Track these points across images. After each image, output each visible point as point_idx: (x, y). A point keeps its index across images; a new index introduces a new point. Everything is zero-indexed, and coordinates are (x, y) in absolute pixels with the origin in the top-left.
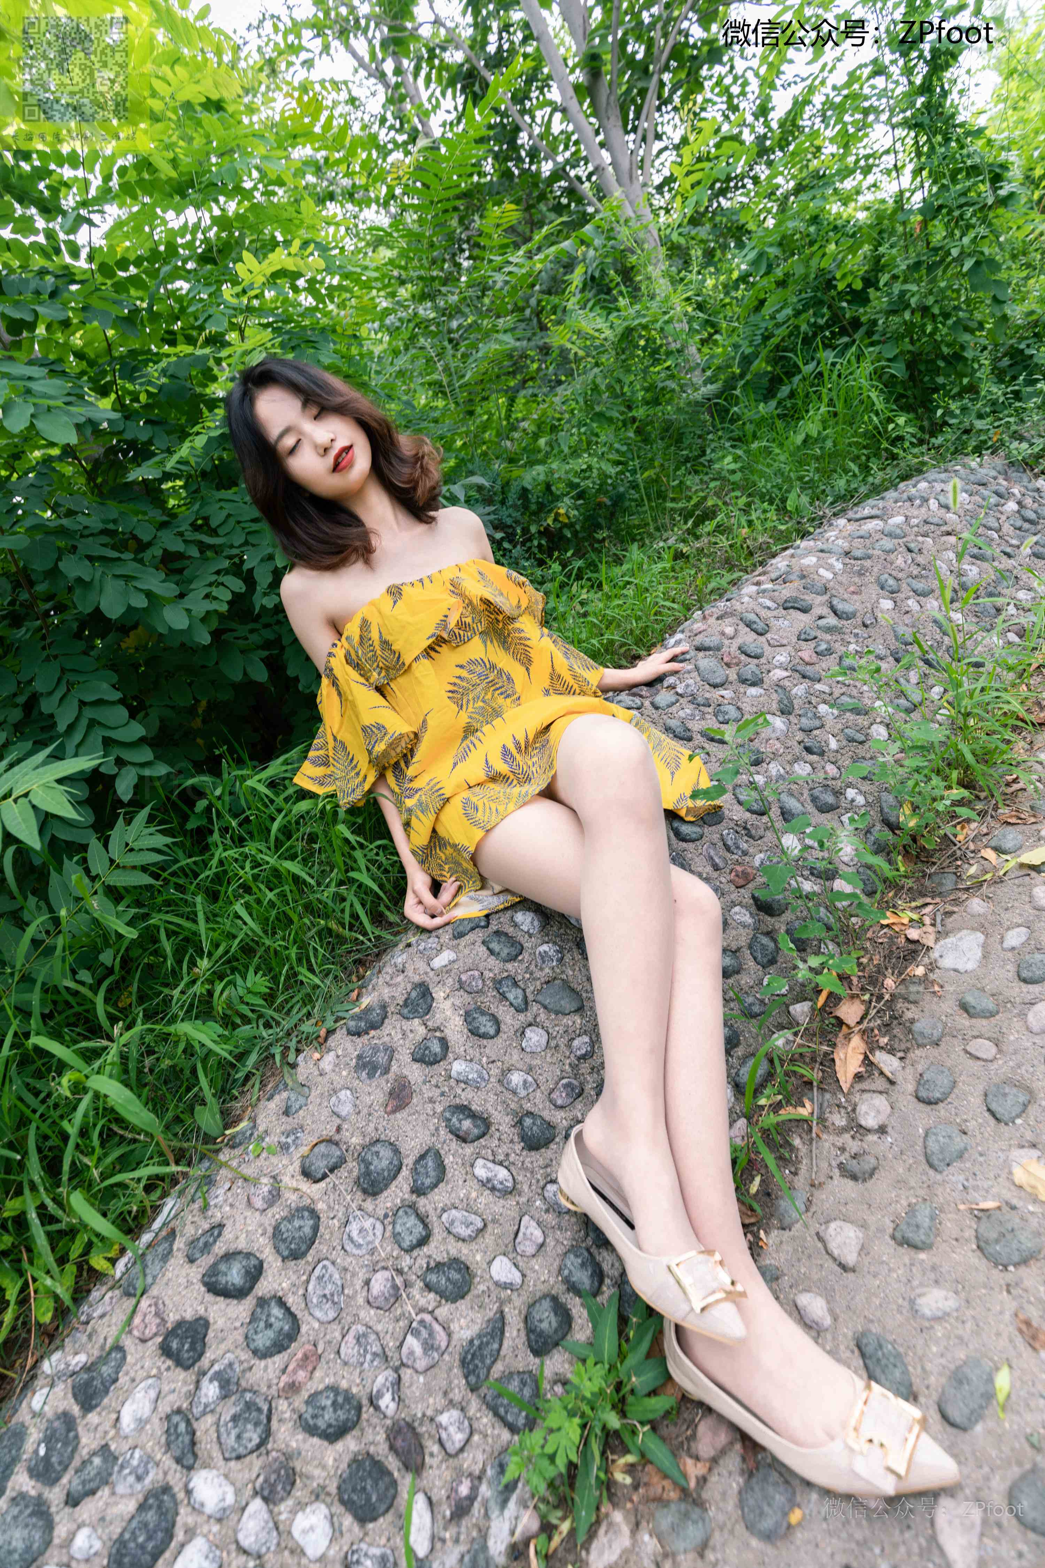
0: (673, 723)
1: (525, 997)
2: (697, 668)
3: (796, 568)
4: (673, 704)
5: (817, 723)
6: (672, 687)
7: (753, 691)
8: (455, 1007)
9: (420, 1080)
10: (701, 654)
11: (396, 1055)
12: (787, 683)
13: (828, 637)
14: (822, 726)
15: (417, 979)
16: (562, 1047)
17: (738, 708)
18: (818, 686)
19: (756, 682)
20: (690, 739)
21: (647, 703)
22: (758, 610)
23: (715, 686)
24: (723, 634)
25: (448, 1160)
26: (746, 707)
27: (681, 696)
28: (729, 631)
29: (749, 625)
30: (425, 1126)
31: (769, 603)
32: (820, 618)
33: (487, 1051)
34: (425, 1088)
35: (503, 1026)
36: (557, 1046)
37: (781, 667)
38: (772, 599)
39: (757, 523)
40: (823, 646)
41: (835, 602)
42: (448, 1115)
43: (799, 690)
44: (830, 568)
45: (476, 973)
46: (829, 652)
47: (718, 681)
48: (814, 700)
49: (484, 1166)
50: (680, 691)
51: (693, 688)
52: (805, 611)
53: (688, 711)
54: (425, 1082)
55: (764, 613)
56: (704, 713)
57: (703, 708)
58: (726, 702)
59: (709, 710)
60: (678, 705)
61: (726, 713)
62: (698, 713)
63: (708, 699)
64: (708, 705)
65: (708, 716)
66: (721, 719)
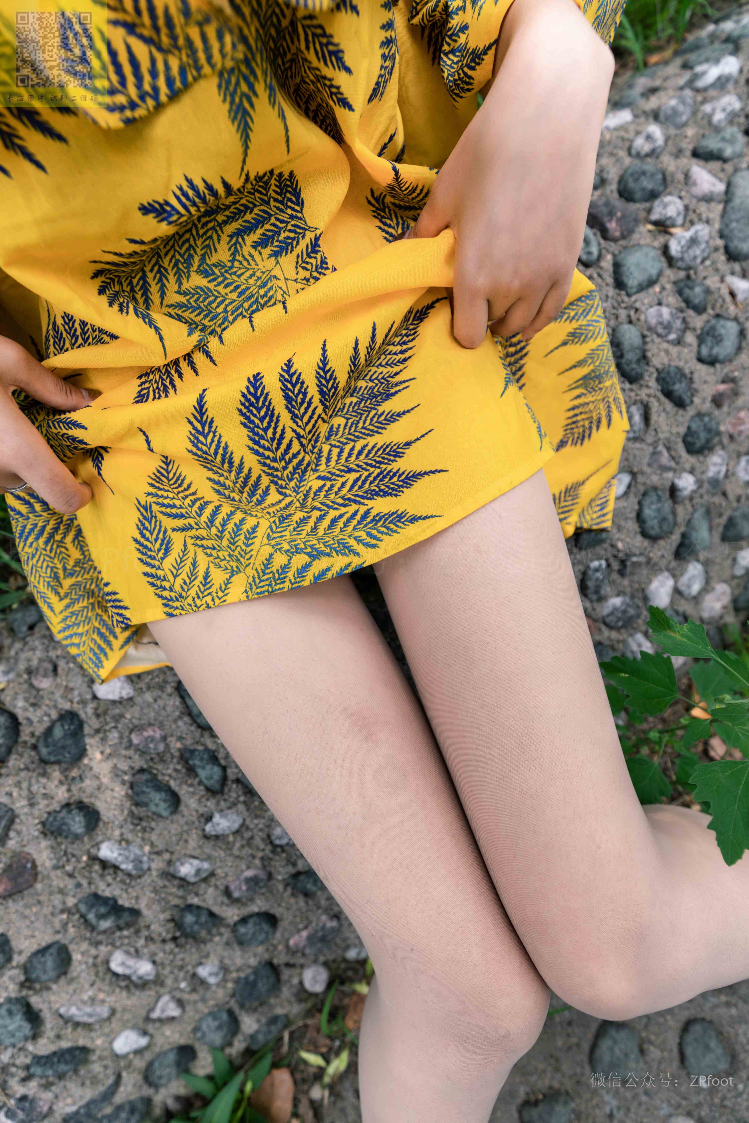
1: (224, 778)
2: (728, 195)
4: (651, 283)
6: (664, 227)
8: (116, 772)
9: (48, 864)
11: (17, 826)
15: (67, 706)
16: (258, 841)
21: (607, 262)
23: (732, 256)
25: (76, 957)
27: (671, 261)
30: (48, 922)
33: (154, 837)
34: (53, 874)
35: (182, 808)
36: (252, 838)
42: (83, 908)
45: (158, 734)
49: (123, 964)
50: (675, 248)
51: (698, 251)
53: (666, 312)
54: (56, 868)
56: (686, 327)
57: (691, 313)
58: (732, 310)
59: (698, 322)
60: (657, 288)
61: (718, 340)
62: (678, 324)
63: (708, 291)
64: (700, 310)
65: (690, 338)
66: (705, 351)
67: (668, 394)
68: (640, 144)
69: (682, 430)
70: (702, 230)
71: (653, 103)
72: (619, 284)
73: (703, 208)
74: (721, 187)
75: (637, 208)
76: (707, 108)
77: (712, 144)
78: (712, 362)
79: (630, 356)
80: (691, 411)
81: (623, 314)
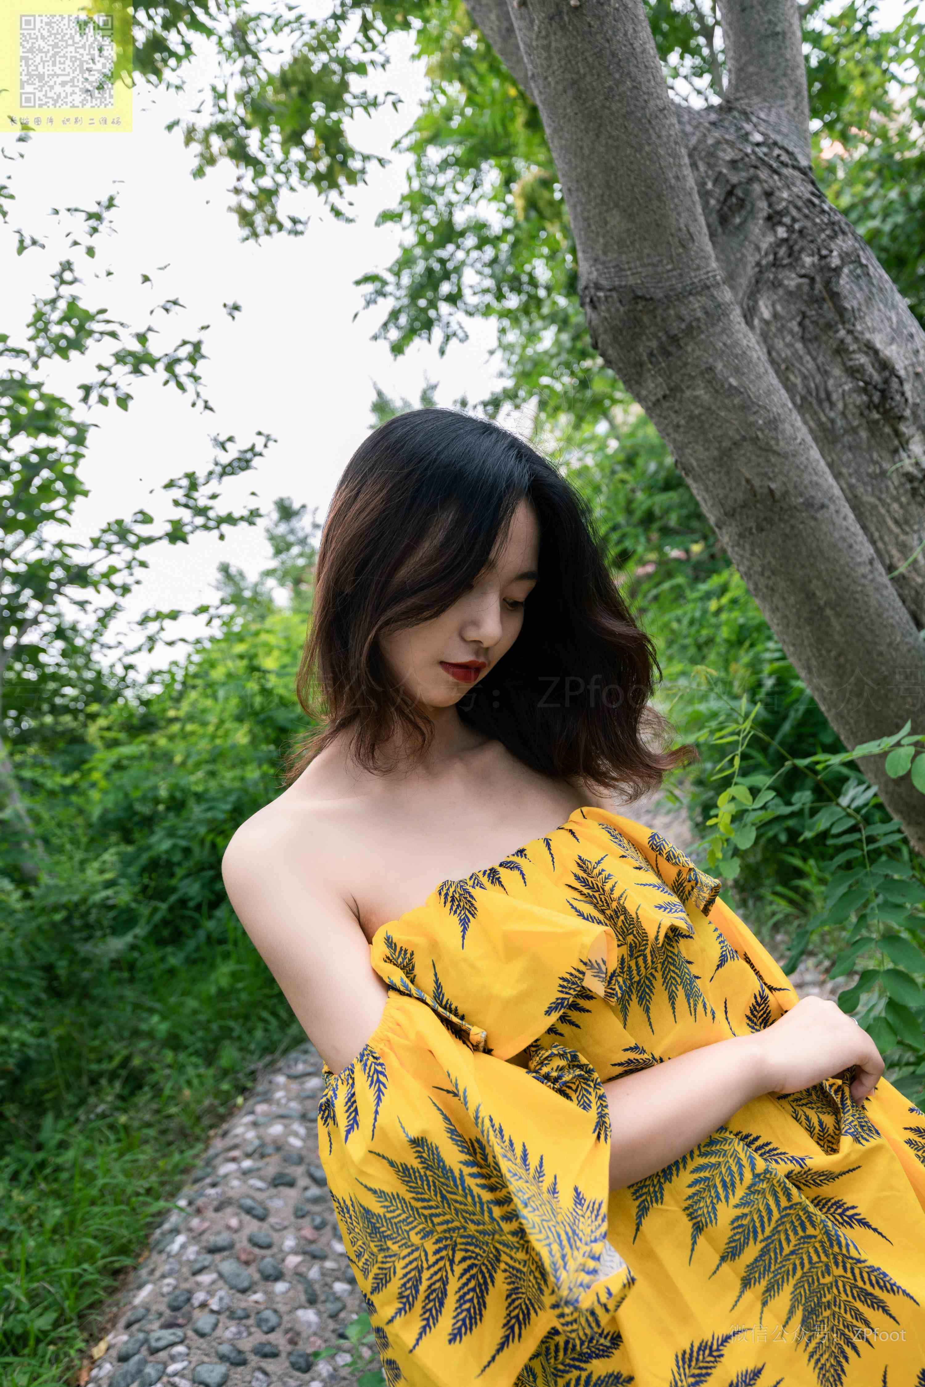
0: (225, 1349)
2: (221, 1276)
3: (268, 1140)
4: (216, 1325)
5: (339, 1305)
6: (203, 1305)
7: (280, 1287)
10: (218, 1257)
12: (303, 1269)
13: (316, 1208)
14: (344, 1308)
17: (275, 1311)
18: (329, 1264)
19: (278, 1276)
20: (244, 1363)
21: (190, 1334)
22: (252, 1193)
23: (244, 1291)
24: (229, 1228)
26: (282, 1308)
27: (218, 1313)
28: (234, 1222)
29: (249, 1211)
31: (260, 1184)
32: (306, 1189)
37: (295, 1252)
38: (261, 1178)
39: (195, 1082)
40: (318, 1220)
41: (313, 1170)
43: (314, 1273)
44: (296, 1135)
46: (323, 1224)
47: (246, 1284)
48: (329, 1280)
50: (215, 1308)
51: (226, 1301)
52: (291, 1184)
53: (233, 1329)
55: (260, 1196)
56: (247, 1327)
57: (244, 1321)
58: (262, 1307)
59: (251, 1321)
60: (221, 1325)
61: (267, 1320)
62: (243, 1329)
63: (244, 1309)
64: (247, 1317)
65: (253, 1330)
66: (265, 1328)
67: (265, 1356)
68: (166, 1290)
69: (287, 1364)
70: (221, 1293)
71: (158, 1274)
72: (202, 1335)
73: (214, 1287)
74: (214, 1276)
75: (186, 1308)
76: (184, 1258)
77: (198, 1266)
78: (272, 1330)
79: (233, 1355)
80: (284, 1355)
81: (214, 1344)
